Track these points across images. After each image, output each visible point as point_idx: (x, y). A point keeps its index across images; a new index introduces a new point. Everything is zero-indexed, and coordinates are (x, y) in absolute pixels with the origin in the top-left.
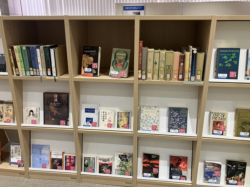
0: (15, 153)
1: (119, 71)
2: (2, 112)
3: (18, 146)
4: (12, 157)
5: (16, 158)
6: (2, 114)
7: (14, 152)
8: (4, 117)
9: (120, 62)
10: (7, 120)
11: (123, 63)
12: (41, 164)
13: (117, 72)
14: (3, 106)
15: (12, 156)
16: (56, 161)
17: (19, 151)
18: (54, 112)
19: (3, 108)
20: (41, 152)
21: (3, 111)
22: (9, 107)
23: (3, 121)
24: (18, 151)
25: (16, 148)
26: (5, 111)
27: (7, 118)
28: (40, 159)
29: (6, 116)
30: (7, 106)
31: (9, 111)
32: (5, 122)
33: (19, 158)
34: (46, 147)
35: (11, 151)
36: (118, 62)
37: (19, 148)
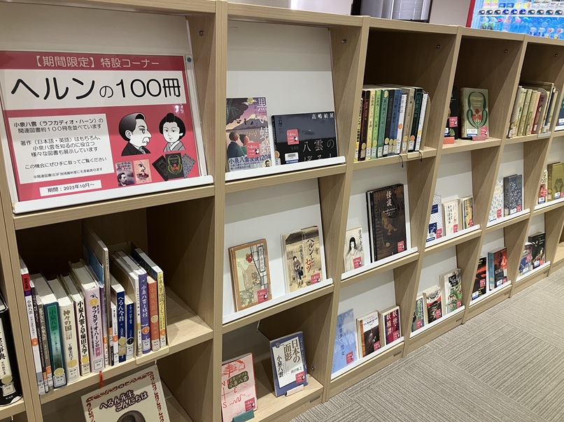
0: (287, 360)
1: (478, 128)
2: (301, 261)
3: (290, 341)
4: (281, 373)
5: (290, 372)
6: (302, 265)
7: (283, 360)
8: (306, 272)
9: (477, 111)
10: (312, 276)
11: (480, 113)
12: (345, 356)
13: (476, 130)
14: (301, 247)
15: (281, 371)
16: (371, 334)
17: (295, 350)
18: (388, 228)
19: (301, 251)
20: (341, 329)
21: (302, 258)
22: (313, 243)
23: (304, 284)
24: (292, 352)
25: (287, 349)
26: (307, 257)
27: (311, 273)
28: (342, 346)
29: (309, 268)
30: (309, 242)
31: (314, 254)
32: (309, 283)
33: (298, 369)
34: (348, 315)
35: (276, 362)
36: (474, 113)
37: (295, 345)
